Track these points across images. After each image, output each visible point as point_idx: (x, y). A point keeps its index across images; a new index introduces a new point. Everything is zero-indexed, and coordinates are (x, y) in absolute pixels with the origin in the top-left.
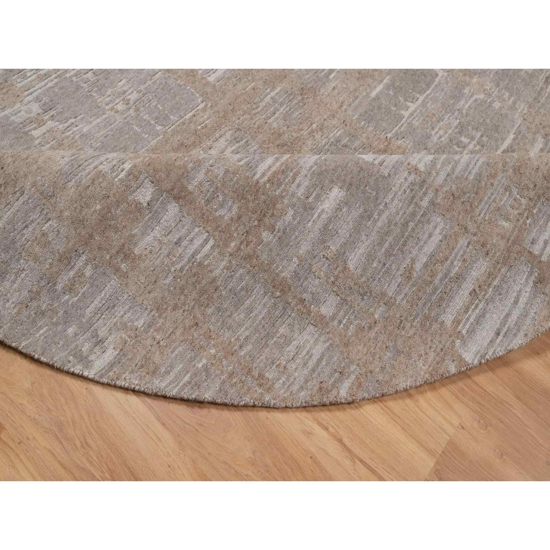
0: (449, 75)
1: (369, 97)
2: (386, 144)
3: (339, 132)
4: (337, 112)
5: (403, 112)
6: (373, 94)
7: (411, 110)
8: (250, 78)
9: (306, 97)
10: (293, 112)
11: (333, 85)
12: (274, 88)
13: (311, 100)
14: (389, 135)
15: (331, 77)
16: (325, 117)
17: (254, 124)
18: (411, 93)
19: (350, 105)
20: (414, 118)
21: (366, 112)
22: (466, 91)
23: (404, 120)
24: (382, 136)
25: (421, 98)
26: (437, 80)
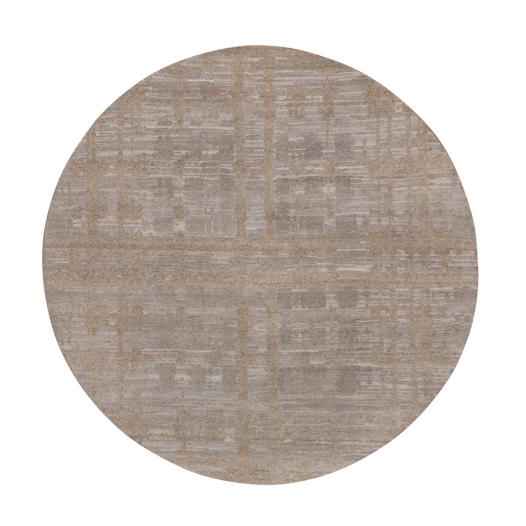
0: (328, 311)
1: (290, 291)
2: (274, 311)
3: (264, 292)
4: (273, 284)
5: (293, 307)
6: (292, 291)
7: (297, 309)
8: (260, 242)
9: (269, 269)
10: (259, 270)
11: (284, 273)
12: (263, 254)
13: (270, 271)
14: (278, 310)
15: (287, 270)
16: (266, 282)
17: (242, 261)
18: (306, 304)
19: (280, 286)
20: (294, 313)
21: (282, 294)
22: (325, 323)
23: (290, 310)
24: (276, 308)
25: (307, 309)
26: (322, 308)
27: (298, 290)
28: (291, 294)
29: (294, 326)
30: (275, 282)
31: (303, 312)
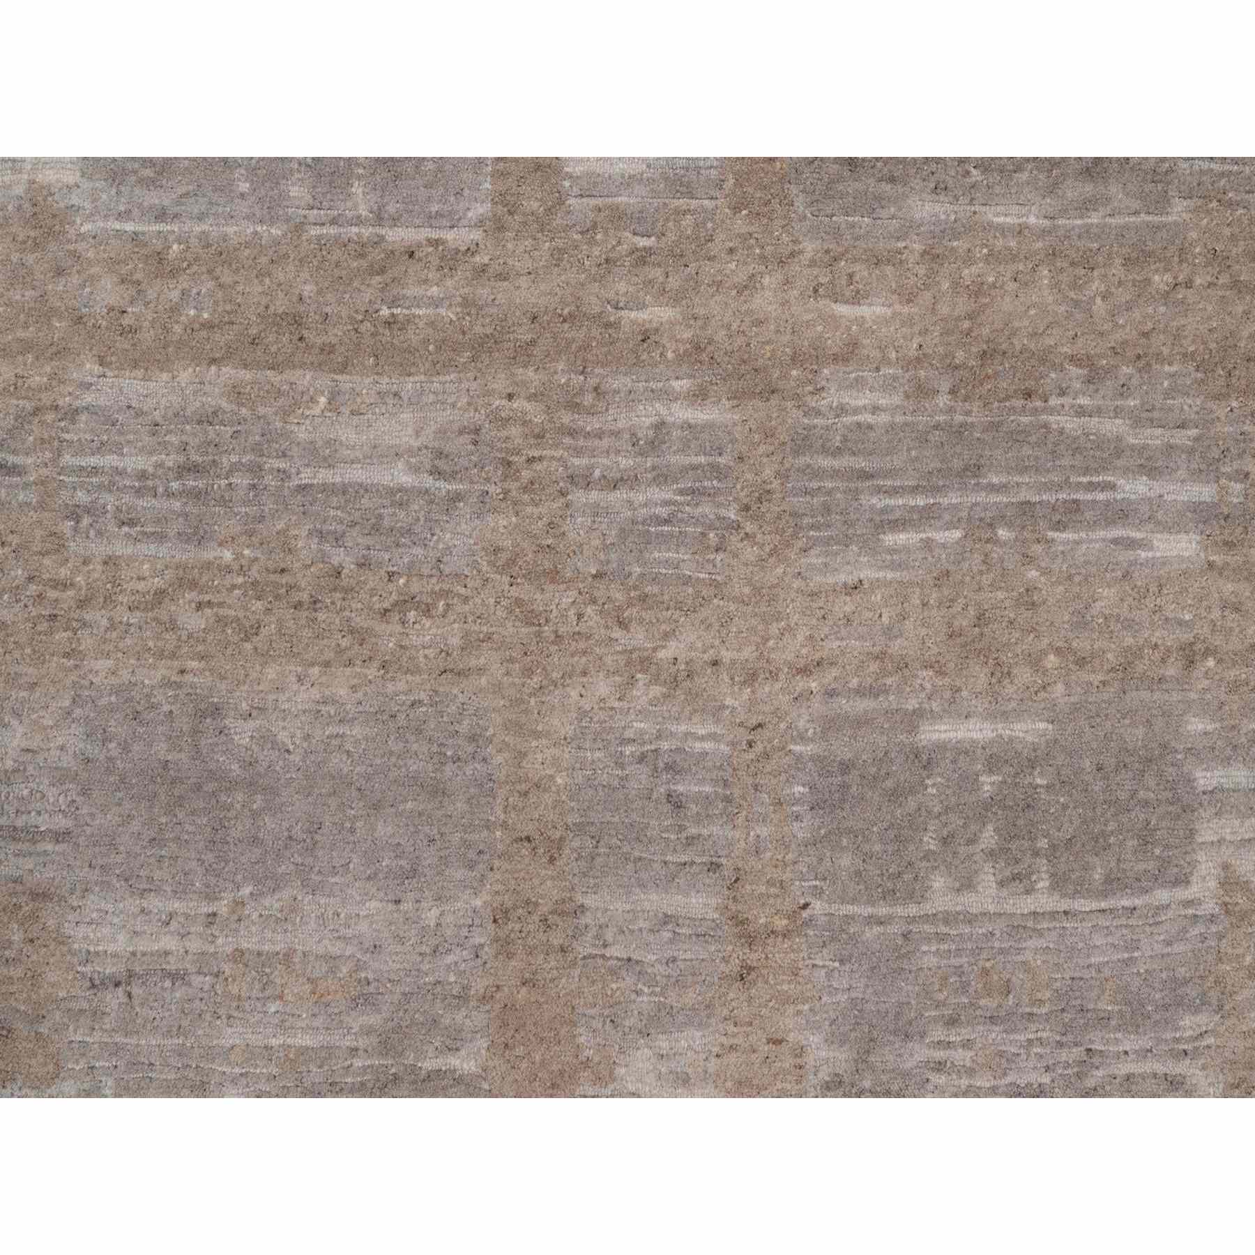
27: (977, 731)
28: (924, 760)
29: (940, 1054)
30: (792, 649)
31: (1019, 928)
